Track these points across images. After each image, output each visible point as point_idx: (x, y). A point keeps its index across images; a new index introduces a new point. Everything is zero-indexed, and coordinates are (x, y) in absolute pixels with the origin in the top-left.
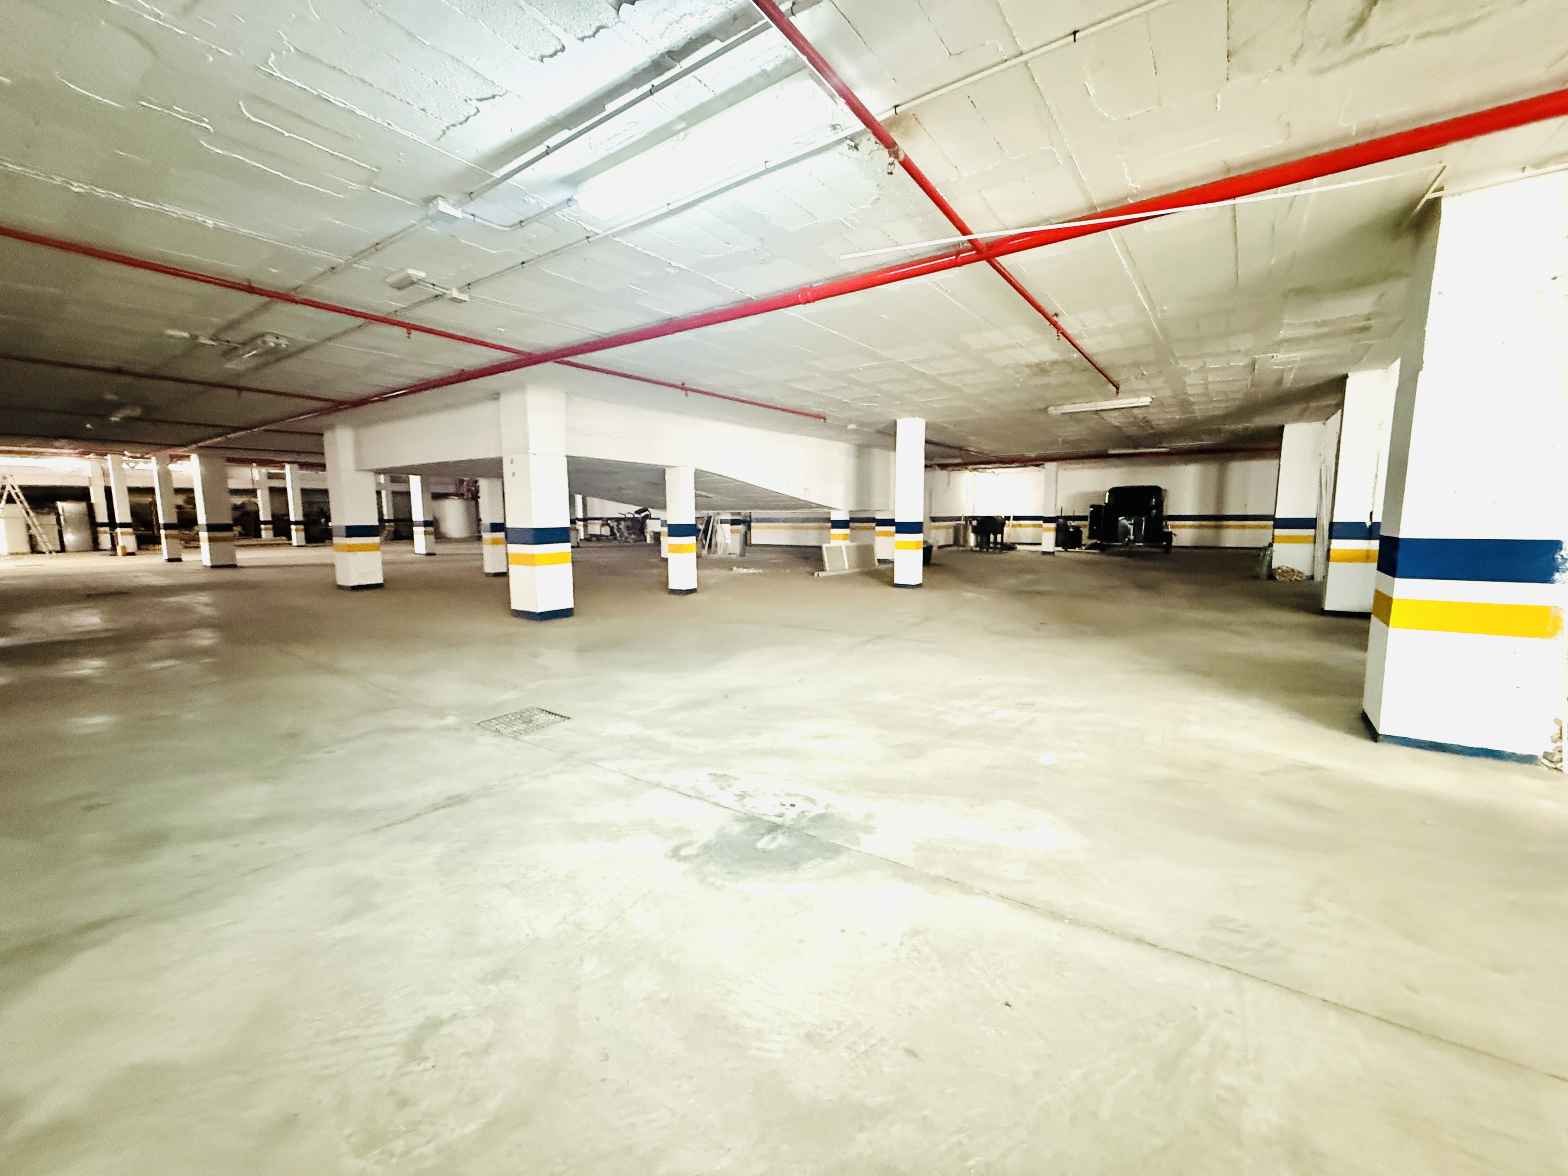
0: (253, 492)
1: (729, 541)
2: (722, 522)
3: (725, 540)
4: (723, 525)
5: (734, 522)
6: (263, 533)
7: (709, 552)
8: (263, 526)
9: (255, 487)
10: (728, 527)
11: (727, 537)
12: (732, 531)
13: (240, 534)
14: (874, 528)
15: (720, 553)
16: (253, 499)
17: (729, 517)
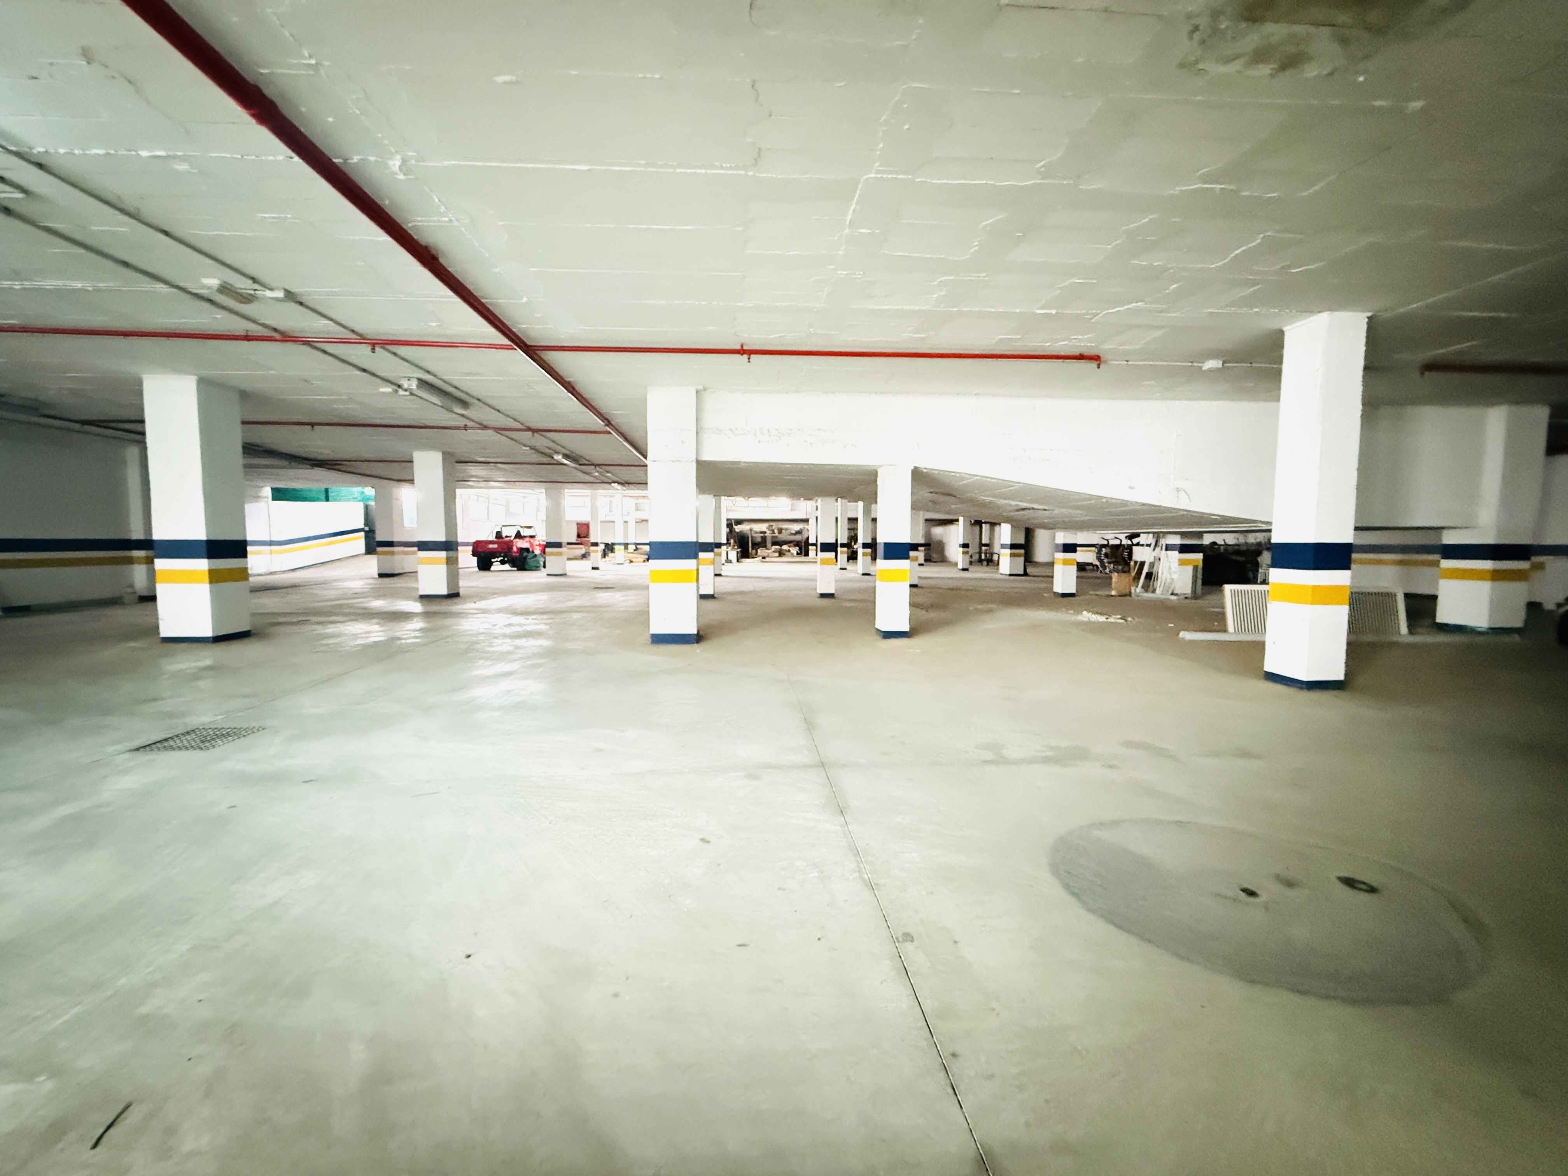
0: (806, 521)
1: (1175, 576)
2: (1168, 548)
3: (1171, 574)
4: (1168, 552)
5: (1184, 549)
6: (810, 552)
7: (1146, 588)
8: (810, 547)
9: (808, 517)
10: (1175, 555)
11: (1173, 569)
12: (1182, 563)
13: (798, 554)
14: (1436, 564)
15: (1160, 592)
16: (806, 527)
17: (1177, 540)
